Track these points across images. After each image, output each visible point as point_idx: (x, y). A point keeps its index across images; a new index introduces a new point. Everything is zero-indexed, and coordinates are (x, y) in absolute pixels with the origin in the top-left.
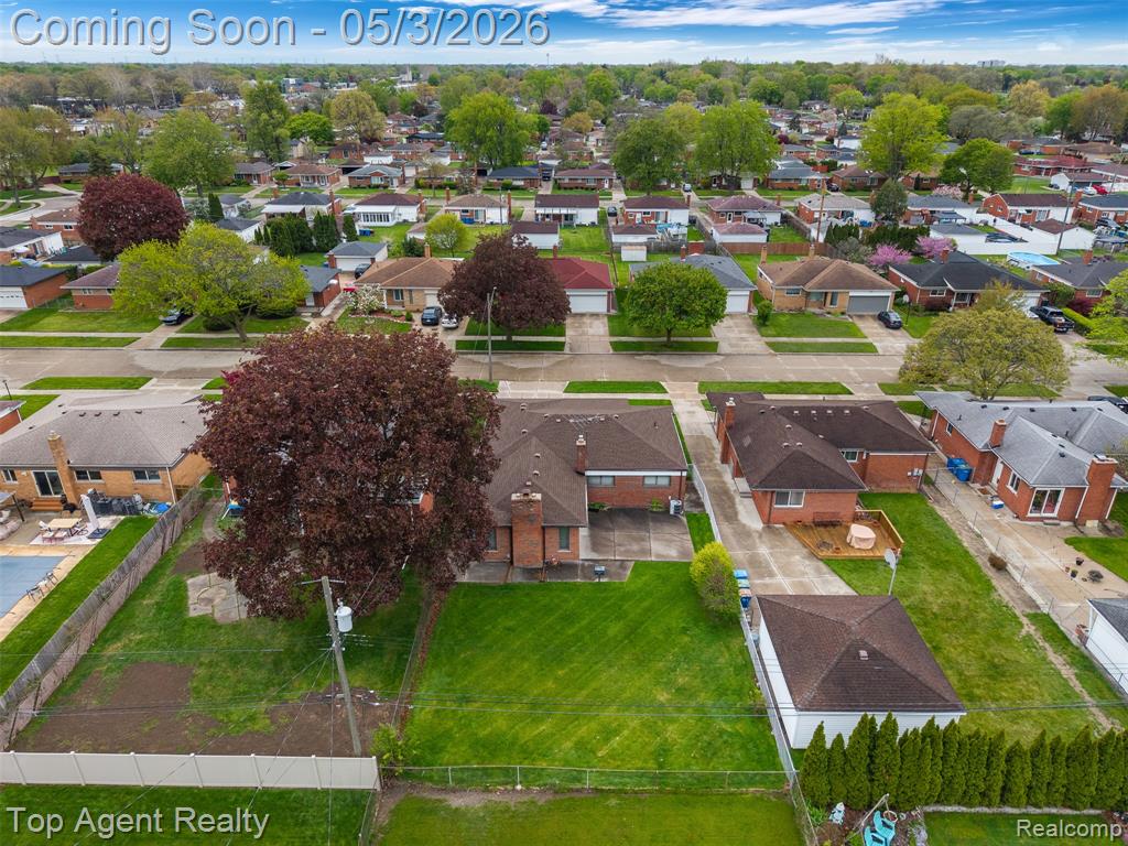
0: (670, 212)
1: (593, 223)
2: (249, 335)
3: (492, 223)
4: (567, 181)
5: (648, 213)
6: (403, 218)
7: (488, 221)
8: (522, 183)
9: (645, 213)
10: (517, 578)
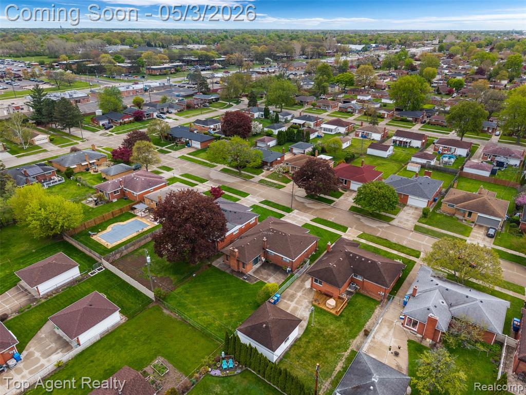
0: (457, 149)
1: (417, 147)
2: (242, 172)
3: (373, 139)
4: (434, 121)
5: (446, 147)
6: (339, 131)
7: (372, 138)
8: (411, 119)
9: (444, 147)
10: (228, 271)
